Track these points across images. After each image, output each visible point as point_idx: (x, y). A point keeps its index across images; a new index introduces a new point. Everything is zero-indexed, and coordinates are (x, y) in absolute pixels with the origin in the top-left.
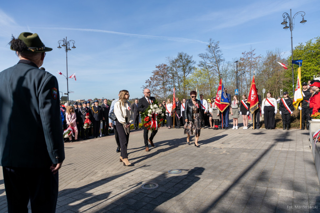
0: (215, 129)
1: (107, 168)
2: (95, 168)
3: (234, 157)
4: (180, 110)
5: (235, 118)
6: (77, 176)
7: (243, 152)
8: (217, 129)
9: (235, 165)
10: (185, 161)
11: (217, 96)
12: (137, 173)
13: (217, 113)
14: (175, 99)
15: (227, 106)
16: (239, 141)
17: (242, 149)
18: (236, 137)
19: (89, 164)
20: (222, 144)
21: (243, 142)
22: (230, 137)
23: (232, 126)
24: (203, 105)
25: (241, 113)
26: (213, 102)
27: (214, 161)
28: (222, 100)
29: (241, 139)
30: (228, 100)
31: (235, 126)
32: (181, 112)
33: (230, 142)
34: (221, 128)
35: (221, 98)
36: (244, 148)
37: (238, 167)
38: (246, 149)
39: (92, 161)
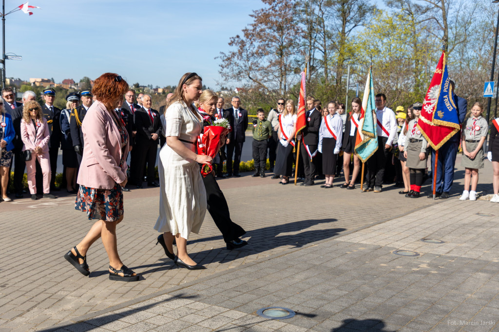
0: (409, 194)
1: (92, 289)
2: (60, 287)
3: (448, 284)
4: (317, 133)
5: (471, 170)
6: (7, 306)
7: (477, 271)
8: (417, 196)
9: (445, 308)
10: (309, 283)
11: (425, 102)
12: (173, 310)
13: (420, 151)
14: (304, 103)
15: (453, 133)
16: (471, 236)
17: (475, 262)
18: (464, 225)
19: (42, 274)
20: (422, 243)
21: (481, 240)
22: (449, 223)
23: (459, 190)
24: (384, 125)
25: (489, 155)
26: (413, 117)
27: (389, 291)
28: (440, 114)
29: (480, 230)
30: (458, 115)
31: (470, 190)
32: (321, 139)
33: (447, 238)
34: (428, 193)
35: (437, 110)
36: (483, 258)
37: (453, 315)
38: (487, 263)
39: (54, 263)
